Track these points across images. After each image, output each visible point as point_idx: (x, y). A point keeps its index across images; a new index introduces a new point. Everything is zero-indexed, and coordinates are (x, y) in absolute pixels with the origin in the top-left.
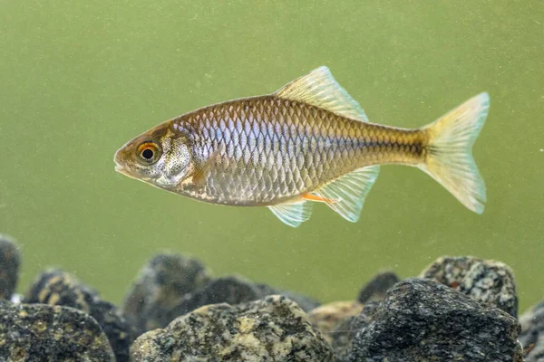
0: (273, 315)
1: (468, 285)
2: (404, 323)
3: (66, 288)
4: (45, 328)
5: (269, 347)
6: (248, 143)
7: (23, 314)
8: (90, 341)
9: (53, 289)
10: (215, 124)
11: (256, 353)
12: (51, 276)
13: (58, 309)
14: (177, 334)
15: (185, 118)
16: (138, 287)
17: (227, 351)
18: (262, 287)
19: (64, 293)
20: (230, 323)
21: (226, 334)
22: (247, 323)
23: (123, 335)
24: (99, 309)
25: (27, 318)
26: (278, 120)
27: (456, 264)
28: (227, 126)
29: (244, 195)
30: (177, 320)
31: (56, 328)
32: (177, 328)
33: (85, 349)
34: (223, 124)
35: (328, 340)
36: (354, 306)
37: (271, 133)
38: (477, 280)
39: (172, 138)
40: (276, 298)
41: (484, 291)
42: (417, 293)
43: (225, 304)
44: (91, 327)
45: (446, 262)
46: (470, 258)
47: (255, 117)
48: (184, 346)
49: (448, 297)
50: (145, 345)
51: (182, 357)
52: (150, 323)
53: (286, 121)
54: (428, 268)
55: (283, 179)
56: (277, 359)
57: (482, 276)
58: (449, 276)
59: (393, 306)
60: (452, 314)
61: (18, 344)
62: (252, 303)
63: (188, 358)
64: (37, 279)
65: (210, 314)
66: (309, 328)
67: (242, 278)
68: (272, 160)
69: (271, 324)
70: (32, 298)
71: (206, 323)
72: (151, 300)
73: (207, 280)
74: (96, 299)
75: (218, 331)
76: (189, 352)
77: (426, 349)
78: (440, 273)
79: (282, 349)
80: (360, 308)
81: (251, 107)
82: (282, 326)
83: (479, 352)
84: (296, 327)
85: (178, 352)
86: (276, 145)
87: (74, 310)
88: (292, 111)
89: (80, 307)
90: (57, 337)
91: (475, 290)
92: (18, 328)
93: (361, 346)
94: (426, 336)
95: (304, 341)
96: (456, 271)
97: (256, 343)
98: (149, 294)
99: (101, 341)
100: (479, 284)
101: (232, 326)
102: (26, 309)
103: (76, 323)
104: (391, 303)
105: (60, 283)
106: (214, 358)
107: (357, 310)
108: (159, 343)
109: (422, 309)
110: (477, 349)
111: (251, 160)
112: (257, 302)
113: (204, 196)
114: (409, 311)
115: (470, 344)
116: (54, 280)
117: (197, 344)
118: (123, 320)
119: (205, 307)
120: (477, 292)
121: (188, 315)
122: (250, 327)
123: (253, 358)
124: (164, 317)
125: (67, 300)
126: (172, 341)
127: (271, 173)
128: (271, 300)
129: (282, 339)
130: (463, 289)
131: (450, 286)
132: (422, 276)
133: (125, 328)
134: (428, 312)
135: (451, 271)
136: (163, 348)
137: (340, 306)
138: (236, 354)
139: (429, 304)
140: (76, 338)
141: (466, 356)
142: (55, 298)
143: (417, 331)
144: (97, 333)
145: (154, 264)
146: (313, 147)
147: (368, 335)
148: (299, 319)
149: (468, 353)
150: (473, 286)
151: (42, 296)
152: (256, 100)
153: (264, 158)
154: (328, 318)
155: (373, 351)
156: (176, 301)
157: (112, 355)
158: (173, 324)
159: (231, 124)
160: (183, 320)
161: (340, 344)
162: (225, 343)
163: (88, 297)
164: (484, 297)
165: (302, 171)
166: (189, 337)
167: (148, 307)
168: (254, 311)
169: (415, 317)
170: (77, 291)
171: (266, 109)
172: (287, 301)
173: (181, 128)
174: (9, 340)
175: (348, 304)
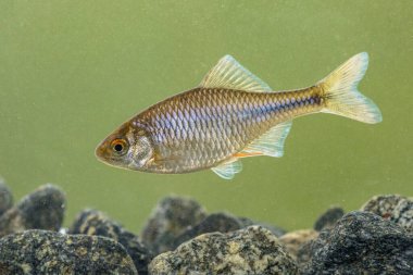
0: (253, 240)
1: (397, 216)
2: (350, 244)
3: (100, 222)
4: (86, 252)
5: (252, 264)
6: (190, 126)
7: (69, 242)
8: (119, 262)
9: (90, 223)
10: (163, 116)
11: (242, 268)
12: (89, 214)
13: (95, 238)
14: (183, 255)
15: (140, 116)
16: (152, 221)
17: (220, 267)
18: (244, 220)
19: (99, 226)
20: (222, 246)
21: (220, 255)
22: (234, 246)
23: (143, 257)
24: (125, 238)
25: (72, 245)
26: (207, 104)
27: (387, 200)
28: (172, 116)
29: (194, 164)
30: (183, 245)
31: (93, 252)
32: (183, 251)
33: (116, 267)
34: (168, 115)
35: (294, 257)
36: (312, 233)
37: (204, 115)
38: (403, 212)
39: (134, 133)
40: (256, 227)
41: (408, 220)
42: (360, 222)
43: (217, 233)
44: (120, 251)
45: (380, 199)
46: (397, 196)
47: (191, 106)
48: (188, 263)
49: (382, 224)
50: (160, 263)
51: (187, 272)
52: (162, 248)
53: (212, 105)
54: (366, 204)
55: (219, 147)
56: (258, 272)
57: (406, 209)
58: (382, 209)
59: (341, 233)
60: (386, 237)
61: (66, 264)
62: (237, 231)
63: (192, 272)
64: (78, 216)
65: (207, 240)
66: (280, 249)
67: (228, 213)
68: (209, 135)
69: (253, 247)
70: (75, 230)
71: (205, 247)
72: (162, 231)
73: (202, 215)
74: (122, 230)
75: (214, 252)
76: (193, 268)
77: (367, 263)
78: (376, 207)
79: (261, 265)
80: (317, 234)
81: (186, 99)
82: (261, 248)
83: (406, 265)
84: (271, 249)
85: (184, 269)
86: (210, 123)
87: (107, 239)
88: (215, 96)
89: (111, 236)
90: (95, 258)
91: (401, 219)
92: (66, 252)
93: (319, 262)
94: (366, 254)
95: (277, 259)
96: (387, 206)
97: (242, 261)
98: (161, 226)
99: (127, 261)
100: (405, 215)
101: (224, 248)
102: (72, 238)
103: (109, 248)
104: (340, 230)
105: (95, 219)
106: (210, 273)
107: (314, 236)
108: (170, 262)
109: (364, 234)
110: (405, 263)
111: (194, 137)
112: (241, 231)
113: (164, 170)
114: (353, 236)
115: (399, 259)
116: (91, 217)
117: (198, 262)
118: (142, 246)
119: (203, 235)
120: (403, 221)
121: (191, 241)
122: (237, 249)
123: (240, 272)
124: (172, 243)
125: (101, 231)
126: (180, 260)
127: (210, 145)
128: (251, 229)
129: (261, 258)
130: (392, 219)
131: (383, 217)
132: (362, 210)
133: (144, 252)
134: (368, 236)
135: (383, 206)
136: (173, 265)
137: (302, 233)
138: (227, 269)
139: (368, 230)
140: (109, 259)
141: (396, 268)
142: (92, 230)
143: (360, 250)
144: (124, 255)
145: (164, 204)
146: (235, 120)
147: (324, 254)
148: (273, 243)
149: (398, 266)
150: (400, 216)
151: (82, 229)
152: (188, 93)
153: (203, 135)
154: (293, 241)
155: (327, 265)
156: (181, 231)
157: (136, 271)
158: (180, 248)
159: (175, 114)
160: (187, 244)
161: (302, 261)
162: (219, 261)
163: (116, 229)
164: (408, 225)
165: (231, 139)
166: (192, 257)
167: (159, 236)
168: (239, 237)
169: (359, 239)
170: (108, 225)
171: (197, 99)
172: (264, 229)
173: (139, 124)
174: (60, 261)
175: (308, 232)
